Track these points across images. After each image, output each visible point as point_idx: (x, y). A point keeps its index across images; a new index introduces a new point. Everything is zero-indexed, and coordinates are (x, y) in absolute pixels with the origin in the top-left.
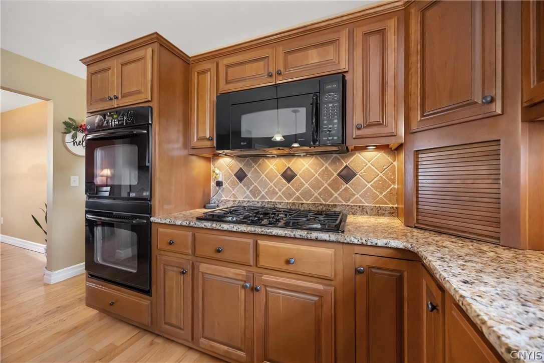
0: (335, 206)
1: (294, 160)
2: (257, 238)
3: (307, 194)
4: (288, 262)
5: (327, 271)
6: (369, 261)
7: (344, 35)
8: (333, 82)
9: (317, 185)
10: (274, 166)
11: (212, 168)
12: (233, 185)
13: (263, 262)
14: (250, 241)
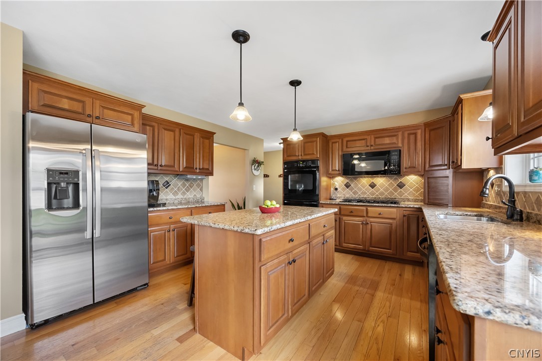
0: (395, 198)
1: (375, 179)
2: (367, 207)
3: (382, 194)
4: (380, 214)
5: (394, 216)
6: (408, 212)
7: (400, 134)
8: (396, 152)
9: (387, 189)
10: (365, 181)
11: (332, 182)
12: (343, 190)
13: (369, 215)
14: (365, 208)
